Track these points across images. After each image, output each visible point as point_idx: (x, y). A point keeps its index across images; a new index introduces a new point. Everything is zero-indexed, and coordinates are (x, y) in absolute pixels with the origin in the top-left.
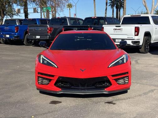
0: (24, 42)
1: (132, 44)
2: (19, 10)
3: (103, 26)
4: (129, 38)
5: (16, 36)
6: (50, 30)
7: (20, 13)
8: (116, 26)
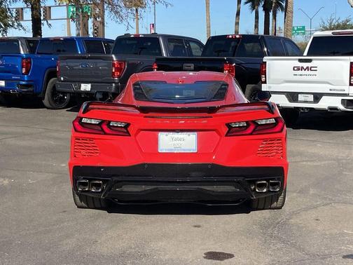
0: (44, 99)
1: (342, 107)
2: (20, 12)
3: (265, 59)
4: (334, 90)
5: (24, 83)
6: (119, 69)
7: (22, 19)
8: (300, 61)
